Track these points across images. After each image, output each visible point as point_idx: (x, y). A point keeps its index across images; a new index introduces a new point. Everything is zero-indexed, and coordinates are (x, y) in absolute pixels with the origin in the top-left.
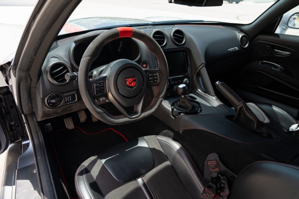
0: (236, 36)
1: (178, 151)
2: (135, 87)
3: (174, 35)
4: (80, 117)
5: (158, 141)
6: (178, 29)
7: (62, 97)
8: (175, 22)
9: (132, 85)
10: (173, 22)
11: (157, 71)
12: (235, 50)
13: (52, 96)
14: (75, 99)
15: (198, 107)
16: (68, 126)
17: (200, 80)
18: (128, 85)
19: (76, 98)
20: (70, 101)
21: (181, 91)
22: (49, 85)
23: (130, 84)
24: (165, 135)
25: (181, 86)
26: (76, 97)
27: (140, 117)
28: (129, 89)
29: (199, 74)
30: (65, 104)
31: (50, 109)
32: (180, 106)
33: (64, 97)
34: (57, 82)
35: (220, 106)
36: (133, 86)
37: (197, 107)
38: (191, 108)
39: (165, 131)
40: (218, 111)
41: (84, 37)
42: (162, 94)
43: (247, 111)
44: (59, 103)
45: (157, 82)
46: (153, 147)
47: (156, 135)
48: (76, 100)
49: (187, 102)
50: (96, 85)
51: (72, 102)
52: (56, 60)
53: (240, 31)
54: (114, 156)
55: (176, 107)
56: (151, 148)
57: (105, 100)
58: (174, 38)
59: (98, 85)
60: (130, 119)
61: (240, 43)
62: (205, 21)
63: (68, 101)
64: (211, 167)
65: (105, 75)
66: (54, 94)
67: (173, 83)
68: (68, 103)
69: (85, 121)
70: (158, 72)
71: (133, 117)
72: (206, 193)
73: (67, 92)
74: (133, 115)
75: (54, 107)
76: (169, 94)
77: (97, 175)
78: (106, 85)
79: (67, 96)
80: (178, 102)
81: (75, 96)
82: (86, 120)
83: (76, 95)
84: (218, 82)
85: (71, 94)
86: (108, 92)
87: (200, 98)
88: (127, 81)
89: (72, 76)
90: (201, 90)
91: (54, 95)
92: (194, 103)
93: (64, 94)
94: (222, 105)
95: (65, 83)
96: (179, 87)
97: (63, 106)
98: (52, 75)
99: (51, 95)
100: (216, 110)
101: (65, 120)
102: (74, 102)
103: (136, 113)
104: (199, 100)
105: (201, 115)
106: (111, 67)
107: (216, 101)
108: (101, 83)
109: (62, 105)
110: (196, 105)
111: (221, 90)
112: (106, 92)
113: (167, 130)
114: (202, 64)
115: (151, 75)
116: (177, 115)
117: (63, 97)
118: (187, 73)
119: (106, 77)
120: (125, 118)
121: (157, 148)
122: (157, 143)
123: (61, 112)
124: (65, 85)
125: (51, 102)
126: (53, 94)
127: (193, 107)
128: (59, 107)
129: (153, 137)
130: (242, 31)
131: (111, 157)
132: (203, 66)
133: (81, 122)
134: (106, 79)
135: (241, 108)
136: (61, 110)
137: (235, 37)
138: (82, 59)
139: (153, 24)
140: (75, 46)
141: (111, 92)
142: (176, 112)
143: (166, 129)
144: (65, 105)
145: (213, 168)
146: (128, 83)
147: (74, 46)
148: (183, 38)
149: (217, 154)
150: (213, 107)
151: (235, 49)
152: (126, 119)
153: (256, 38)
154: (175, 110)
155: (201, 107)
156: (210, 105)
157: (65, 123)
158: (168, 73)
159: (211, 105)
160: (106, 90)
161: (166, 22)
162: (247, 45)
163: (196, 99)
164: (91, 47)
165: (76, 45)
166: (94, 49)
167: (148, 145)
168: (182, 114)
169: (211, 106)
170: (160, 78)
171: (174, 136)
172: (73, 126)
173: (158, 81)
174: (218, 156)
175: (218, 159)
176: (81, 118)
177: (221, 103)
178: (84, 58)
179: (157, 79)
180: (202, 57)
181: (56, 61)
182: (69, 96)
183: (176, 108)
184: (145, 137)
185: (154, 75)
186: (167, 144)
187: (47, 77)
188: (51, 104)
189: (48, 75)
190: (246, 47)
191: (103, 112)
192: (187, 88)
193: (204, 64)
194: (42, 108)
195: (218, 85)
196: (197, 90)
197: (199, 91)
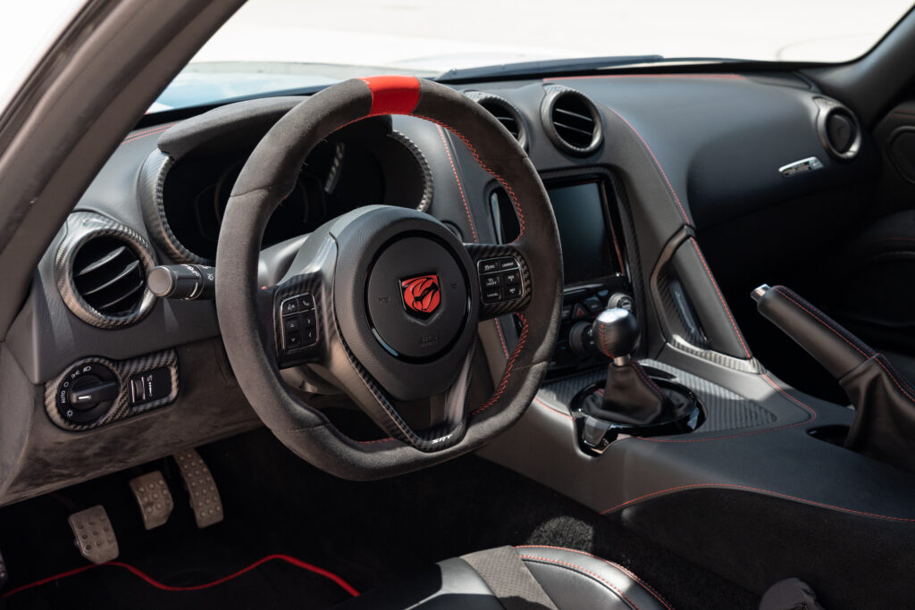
0: (804, 114)
1: (625, 599)
2: (437, 316)
3: (555, 115)
4: (141, 503)
5: (526, 569)
6: (569, 89)
7: (115, 379)
8: (541, 66)
9: (427, 304)
10: (536, 66)
11: (513, 250)
12: (806, 168)
13: (77, 373)
14: (170, 390)
15: (686, 404)
16: (88, 548)
17: (678, 295)
18: (410, 304)
19: (174, 385)
20: (149, 400)
21: (611, 338)
22: (69, 325)
23: (419, 303)
24: (556, 540)
25: (609, 317)
26: (174, 378)
27: (462, 444)
28: (415, 323)
29: (672, 273)
30: (127, 412)
31: (64, 438)
32: (609, 405)
33: (124, 379)
34: (98, 311)
35: (776, 395)
36: (429, 311)
37: (681, 405)
38: (659, 408)
39: (553, 524)
40: (772, 415)
41: (206, 127)
42: (540, 343)
43: (901, 394)
44: (102, 406)
45: (516, 295)
46: (513, 594)
47: (514, 544)
48: (174, 393)
49: (639, 386)
50: (286, 305)
51: (157, 403)
52: (95, 220)
53: (817, 90)
55: (594, 409)
56: (503, 599)
57: (302, 386)
58: (556, 126)
59: (294, 310)
60: (424, 450)
61: (824, 141)
62: (665, 57)
63: (138, 398)
65: (314, 268)
66: (85, 365)
68: (141, 408)
69: (164, 522)
70: (519, 254)
71: (435, 441)
73: (139, 358)
74: (432, 436)
75: (83, 424)
78: (320, 309)
79: (136, 377)
80: (600, 393)
81: (169, 377)
82: (172, 517)
83: (173, 371)
84: (764, 289)
85: (154, 366)
86: (331, 339)
87: (688, 374)
88: (404, 289)
89: (180, 278)
90: (686, 340)
91: (85, 370)
92: (667, 392)
93: (126, 368)
94: (786, 391)
95: (130, 317)
96: (601, 323)
97: (121, 419)
98: (82, 285)
99: (73, 371)
100: (766, 411)
101: (73, 520)
102: (164, 401)
103: (444, 426)
104: (681, 377)
105: (705, 433)
106: (336, 236)
107: (756, 378)
108: (304, 302)
109: (115, 414)
110: (678, 400)
111: (780, 320)
112: (323, 338)
113: (562, 520)
114: (681, 228)
115: (492, 267)
116: (601, 446)
117: (120, 378)
118: (619, 271)
119: (318, 276)
120: (401, 446)
121: (531, 598)
122: (527, 575)
123: (96, 455)
124: (132, 324)
125: (74, 400)
126: (81, 368)
127: (668, 406)
128: (105, 424)
129: (502, 552)
130: (825, 91)
132: (687, 237)
133: (150, 525)
134: (319, 286)
135: (876, 381)
136: (102, 444)
137: (802, 119)
138: (230, 200)
139: (448, 78)
140: (166, 165)
141: (341, 335)
142: (596, 430)
143: (558, 516)
144: (127, 417)
146: (409, 299)
147: (163, 165)
148: (590, 127)
149: (802, 579)
150: (751, 401)
151: (807, 163)
152: (409, 453)
153: (890, 115)
154: (591, 421)
155: (699, 406)
156: (733, 397)
157: (77, 531)
158: (562, 256)
159: (740, 395)
160: (322, 329)
161: (504, 67)
162: (854, 148)
163: (672, 376)
164: (266, 153)
165: (171, 158)
166: (280, 159)
167: (488, 587)
168: (621, 437)
169: (740, 401)
170: (529, 278)
171: (595, 539)
172: (115, 544)
173: (523, 292)
174: (806, 587)
176: (145, 507)
177: (779, 385)
178: (243, 198)
179: (517, 284)
180: (677, 201)
181: (95, 224)
182: (145, 374)
183: (594, 416)
184: (467, 558)
185: (505, 265)
186: (568, 575)
187: (59, 291)
188: (70, 413)
189: (64, 281)
190: (850, 154)
191: (317, 420)
192: (634, 323)
193: (690, 226)
194: (33, 432)
195: (764, 299)
196: (667, 341)
197: (679, 344)
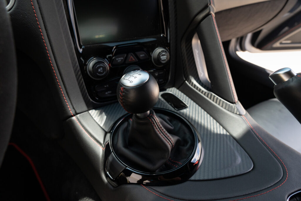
55: (120, 144)
67: (120, 59)
76: (109, 92)
87: (194, 104)
114: (206, 7)
118: (164, 33)
163: (185, 107)
169: (226, 135)
196: (186, 80)
197: (193, 83)
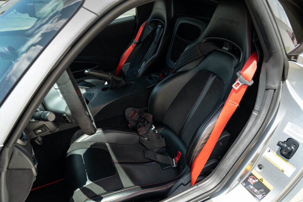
54: (87, 173)
64: (132, 117)
72: (140, 132)
77: (103, 189)
131: (87, 176)
145: (134, 116)
175: (133, 108)
195: (89, 73)
